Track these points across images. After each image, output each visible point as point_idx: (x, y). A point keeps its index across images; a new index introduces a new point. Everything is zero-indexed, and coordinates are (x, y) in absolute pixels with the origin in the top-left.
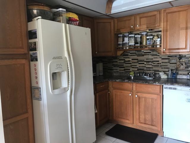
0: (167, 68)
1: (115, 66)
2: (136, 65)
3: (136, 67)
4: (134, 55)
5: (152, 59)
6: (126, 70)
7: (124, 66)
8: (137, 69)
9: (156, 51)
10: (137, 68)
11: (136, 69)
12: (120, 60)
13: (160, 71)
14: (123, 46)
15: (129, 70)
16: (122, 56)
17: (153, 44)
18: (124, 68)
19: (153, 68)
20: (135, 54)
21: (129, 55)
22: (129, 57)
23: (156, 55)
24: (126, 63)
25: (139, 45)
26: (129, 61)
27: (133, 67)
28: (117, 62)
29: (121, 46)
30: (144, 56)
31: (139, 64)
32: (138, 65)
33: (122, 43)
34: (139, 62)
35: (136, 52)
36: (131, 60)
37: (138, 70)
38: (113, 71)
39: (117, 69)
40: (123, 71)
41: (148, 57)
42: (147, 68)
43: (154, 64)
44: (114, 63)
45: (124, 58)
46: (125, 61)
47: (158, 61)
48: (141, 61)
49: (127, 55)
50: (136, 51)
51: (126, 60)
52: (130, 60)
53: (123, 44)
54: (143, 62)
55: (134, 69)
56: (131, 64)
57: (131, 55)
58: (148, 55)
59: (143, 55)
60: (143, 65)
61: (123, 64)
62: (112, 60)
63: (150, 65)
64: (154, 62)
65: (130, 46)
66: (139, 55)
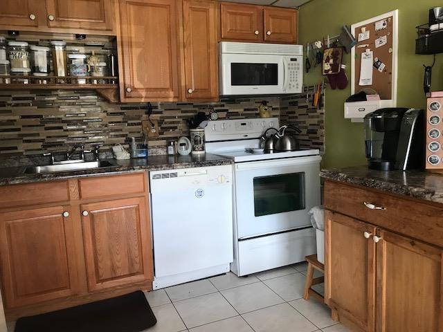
2: (36, 132)
3: (37, 138)
4: (29, 105)
8: (41, 143)
10: (42, 141)
11: (39, 145)
15: (16, 148)
19: (87, 138)
20: (30, 102)
21: (10, 104)
26: (12, 122)
27: (26, 138)
31: (47, 129)
32: (43, 134)
34: (47, 125)
35: (34, 95)
37: (43, 146)
42: (70, 139)
48: (51, 121)
49: (3, 104)
50: (32, 92)
52: (12, 118)
54: (58, 123)
55: (31, 146)
56: (19, 130)
57: (17, 105)
60: (60, 132)
65: (17, 74)
66: (42, 105)
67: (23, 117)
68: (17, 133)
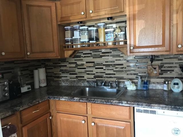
0: (135, 74)
1: (64, 72)
2: (92, 70)
3: (92, 73)
4: (89, 57)
5: (114, 62)
6: (79, 78)
7: (76, 71)
8: (94, 76)
9: (119, 50)
10: (94, 74)
11: (92, 76)
12: (69, 63)
13: (124, 78)
14: (72, 43)
15: (84, 77)
16: (73, 58)
17: (115, 39)
18: (76, 75)
19: (114, 74)
20: (90, 55)
21: (82, 57)
22: (82, 60)
23: (119, 56)
24: (78, 67)
25: (94, 42)
26: (83, 65)
27: (87, 73)
28: (66, 66)
29: (70, 43)
30: (103, 57)
33: (71, 39)
34: (97, 67)
35: (91, 52)
36: (85, 63)
38: (61, 79)
39: (66, 77)
40: (75, 79)
41: (108, 59)
42: (106, 74)
43: (116, 68)
44: (62, 68)
45: (75, 60)
46: (77, 65)
47: (122, 65)
48: (98, 64)
49: (80, 57)
50: (91, 50)
51: (79, 63)
52: (83, 63)
53: (72, 41)
54: (101, 65)
55: (90, 76)
56: (85, 68)
57: (85, 57)
58: (108, 56)
59: (101, 56)
60: (102, 70)
61: (74, 69)
62: (60, 63)
63: (110, 70)
64: (116, 66)
65: (83, 43)
66: (95, 57)
67: (87, 62)
68: (84, 70)
